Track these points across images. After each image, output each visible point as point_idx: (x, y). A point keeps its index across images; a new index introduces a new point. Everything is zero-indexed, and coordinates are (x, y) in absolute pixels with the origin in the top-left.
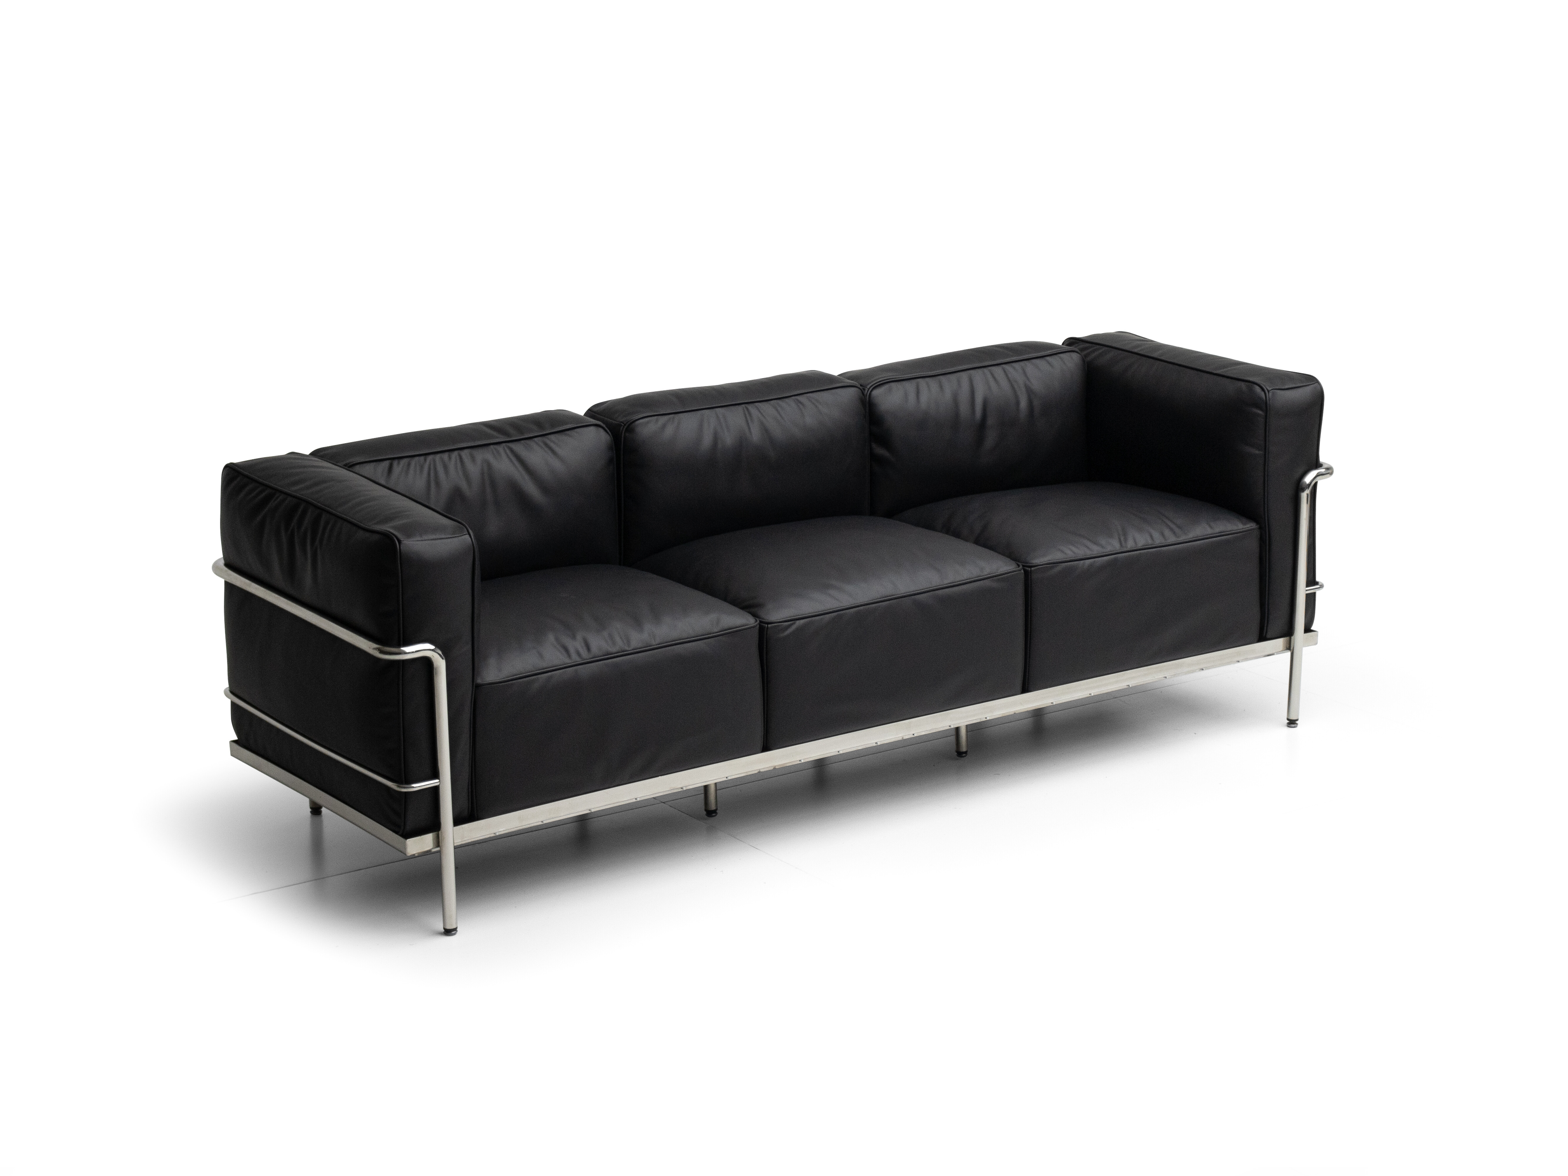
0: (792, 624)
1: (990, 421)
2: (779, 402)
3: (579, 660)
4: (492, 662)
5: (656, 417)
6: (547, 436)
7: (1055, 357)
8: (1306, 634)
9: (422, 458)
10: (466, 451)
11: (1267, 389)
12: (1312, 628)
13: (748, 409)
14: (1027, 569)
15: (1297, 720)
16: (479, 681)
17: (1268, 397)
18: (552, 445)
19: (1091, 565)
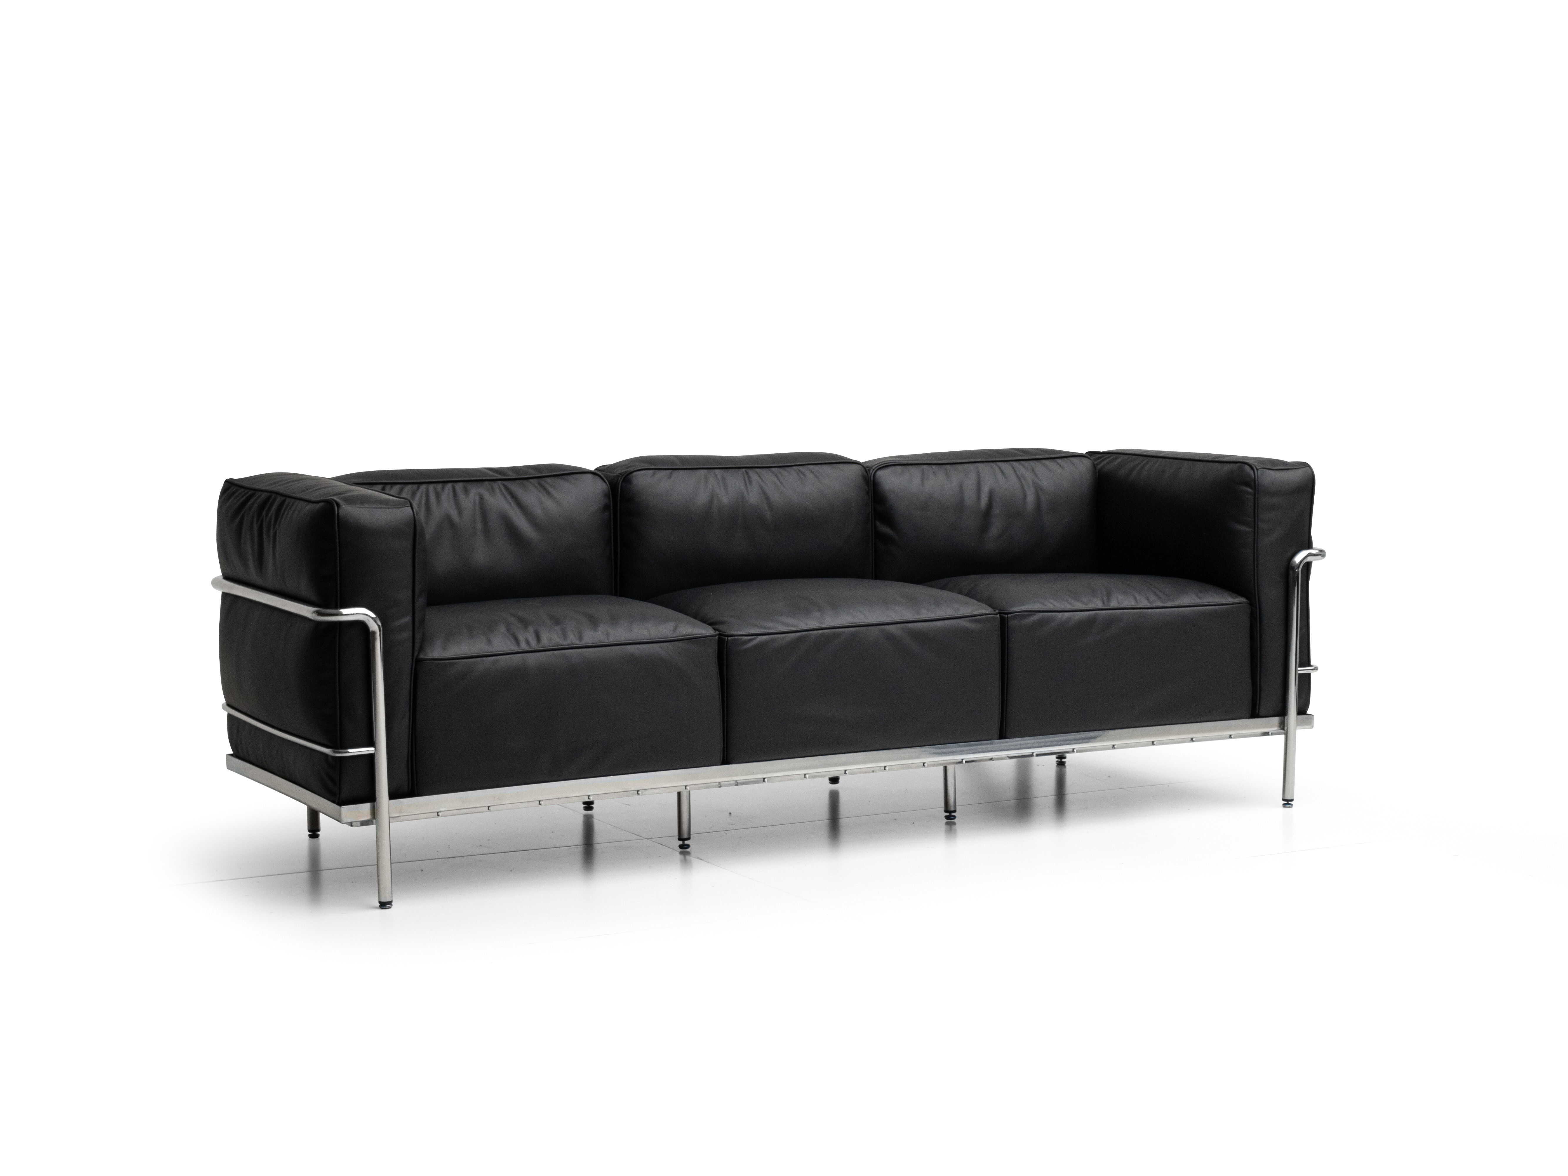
0: (753, 639)
1: (995, 511)
2: (781, 470)
3: (526, 648)
4: (438, 642)
5: (653, 471)
6: (544, 479)
7: (1066, 459)
8: (1299, 716)
9: (415, 486)
10: (461, 484)
11: (1256, 468)
12: (1307, 713)
13: (747, 473)
14: (1004, 615)
15: (1292, 800)
16: (422, 656)
17: (1256, 474)
18: (547, 486)
19: (1069, 619)
